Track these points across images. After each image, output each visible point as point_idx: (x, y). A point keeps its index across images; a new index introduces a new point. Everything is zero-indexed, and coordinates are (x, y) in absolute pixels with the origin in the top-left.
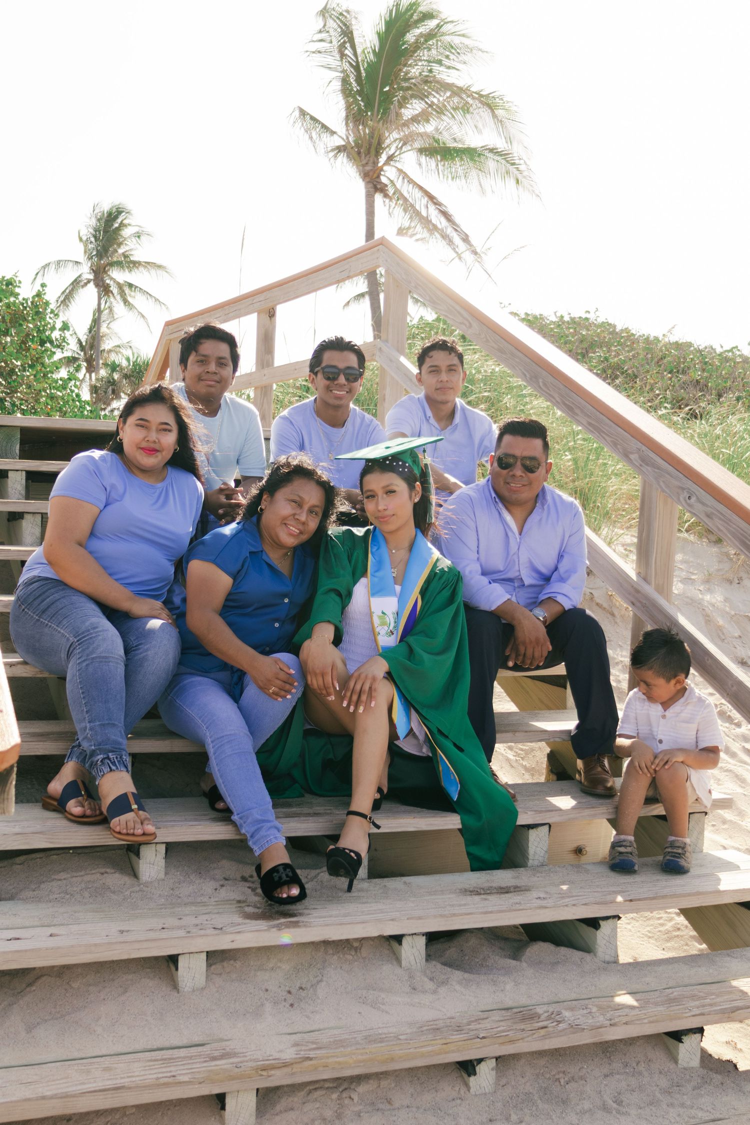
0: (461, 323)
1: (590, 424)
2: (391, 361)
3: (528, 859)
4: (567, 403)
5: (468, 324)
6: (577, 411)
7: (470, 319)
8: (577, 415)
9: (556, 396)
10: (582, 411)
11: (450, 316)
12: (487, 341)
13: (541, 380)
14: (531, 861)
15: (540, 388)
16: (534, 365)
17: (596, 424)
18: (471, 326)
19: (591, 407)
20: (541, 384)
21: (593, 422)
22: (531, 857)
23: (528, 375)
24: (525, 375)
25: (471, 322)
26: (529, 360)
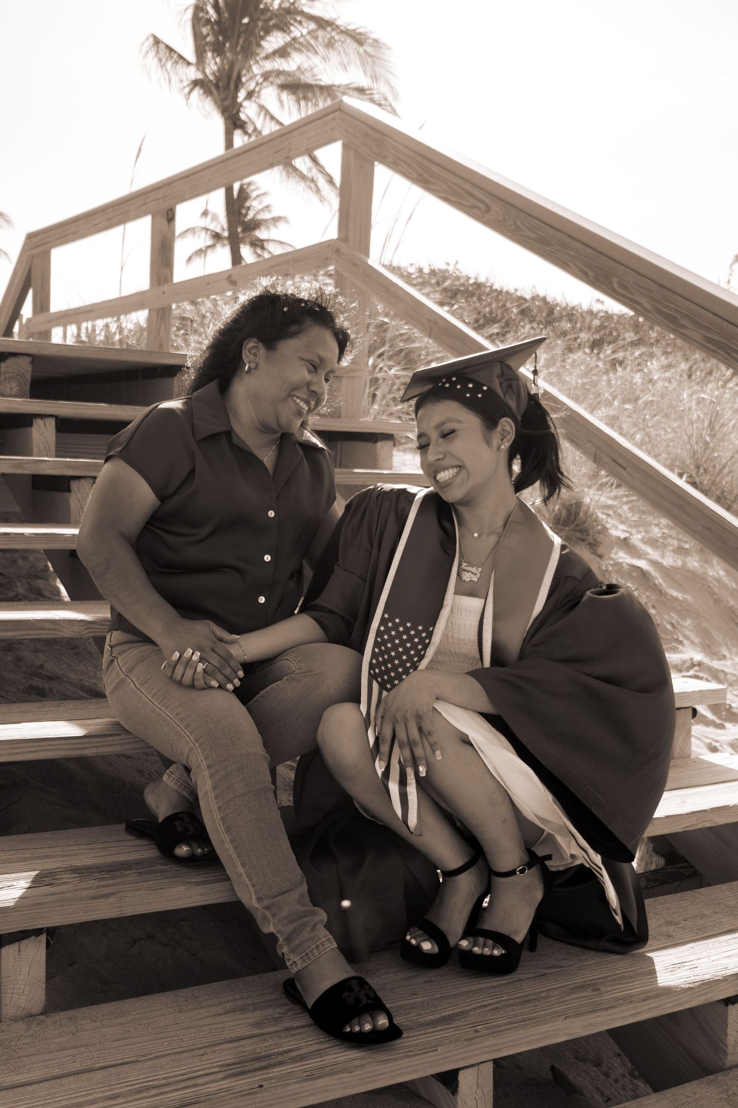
0: (471, 207)
1: (709, 340)
2: (355, 265)
3: (726, 1054)
4: (666, 310)
5: (483, 207)
6: (683, 322)
7: (487, 201)
8: (684, 327)
9: (645, 302)
10: (694, 322)
11: (452, 198)
12: (518, 229)
13: (614, 280)
14: (729, 1057)
15: (613, 289)
16: (603, 258)
17: (723, 340)
18: (488, 209)
19: (711, 315)
20: (615, 285)
21: (716, 338)
22: (729, 1051)
23: (591, 274)
24: (586, 274)
25: (490, 203)
26: (593, 252)
